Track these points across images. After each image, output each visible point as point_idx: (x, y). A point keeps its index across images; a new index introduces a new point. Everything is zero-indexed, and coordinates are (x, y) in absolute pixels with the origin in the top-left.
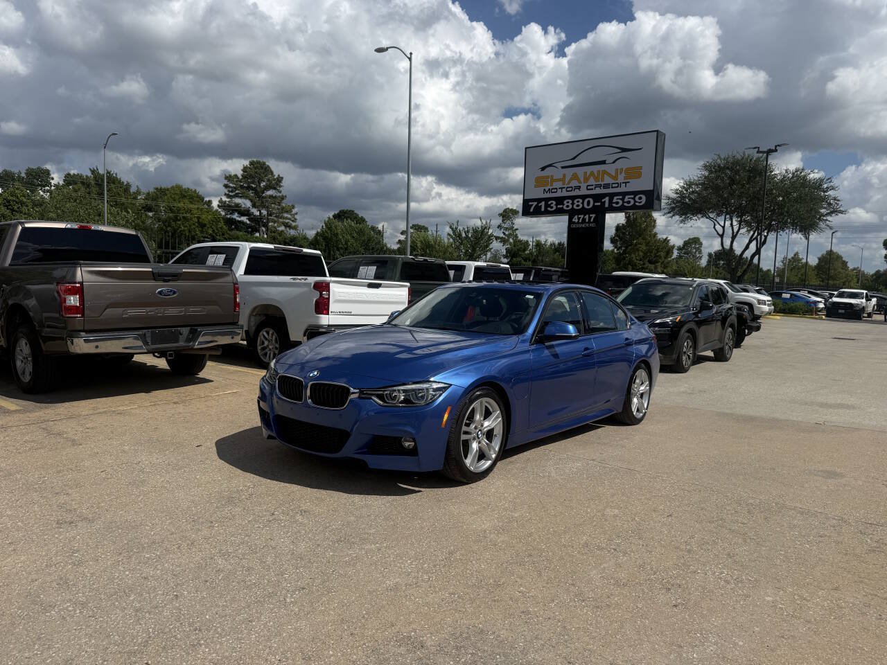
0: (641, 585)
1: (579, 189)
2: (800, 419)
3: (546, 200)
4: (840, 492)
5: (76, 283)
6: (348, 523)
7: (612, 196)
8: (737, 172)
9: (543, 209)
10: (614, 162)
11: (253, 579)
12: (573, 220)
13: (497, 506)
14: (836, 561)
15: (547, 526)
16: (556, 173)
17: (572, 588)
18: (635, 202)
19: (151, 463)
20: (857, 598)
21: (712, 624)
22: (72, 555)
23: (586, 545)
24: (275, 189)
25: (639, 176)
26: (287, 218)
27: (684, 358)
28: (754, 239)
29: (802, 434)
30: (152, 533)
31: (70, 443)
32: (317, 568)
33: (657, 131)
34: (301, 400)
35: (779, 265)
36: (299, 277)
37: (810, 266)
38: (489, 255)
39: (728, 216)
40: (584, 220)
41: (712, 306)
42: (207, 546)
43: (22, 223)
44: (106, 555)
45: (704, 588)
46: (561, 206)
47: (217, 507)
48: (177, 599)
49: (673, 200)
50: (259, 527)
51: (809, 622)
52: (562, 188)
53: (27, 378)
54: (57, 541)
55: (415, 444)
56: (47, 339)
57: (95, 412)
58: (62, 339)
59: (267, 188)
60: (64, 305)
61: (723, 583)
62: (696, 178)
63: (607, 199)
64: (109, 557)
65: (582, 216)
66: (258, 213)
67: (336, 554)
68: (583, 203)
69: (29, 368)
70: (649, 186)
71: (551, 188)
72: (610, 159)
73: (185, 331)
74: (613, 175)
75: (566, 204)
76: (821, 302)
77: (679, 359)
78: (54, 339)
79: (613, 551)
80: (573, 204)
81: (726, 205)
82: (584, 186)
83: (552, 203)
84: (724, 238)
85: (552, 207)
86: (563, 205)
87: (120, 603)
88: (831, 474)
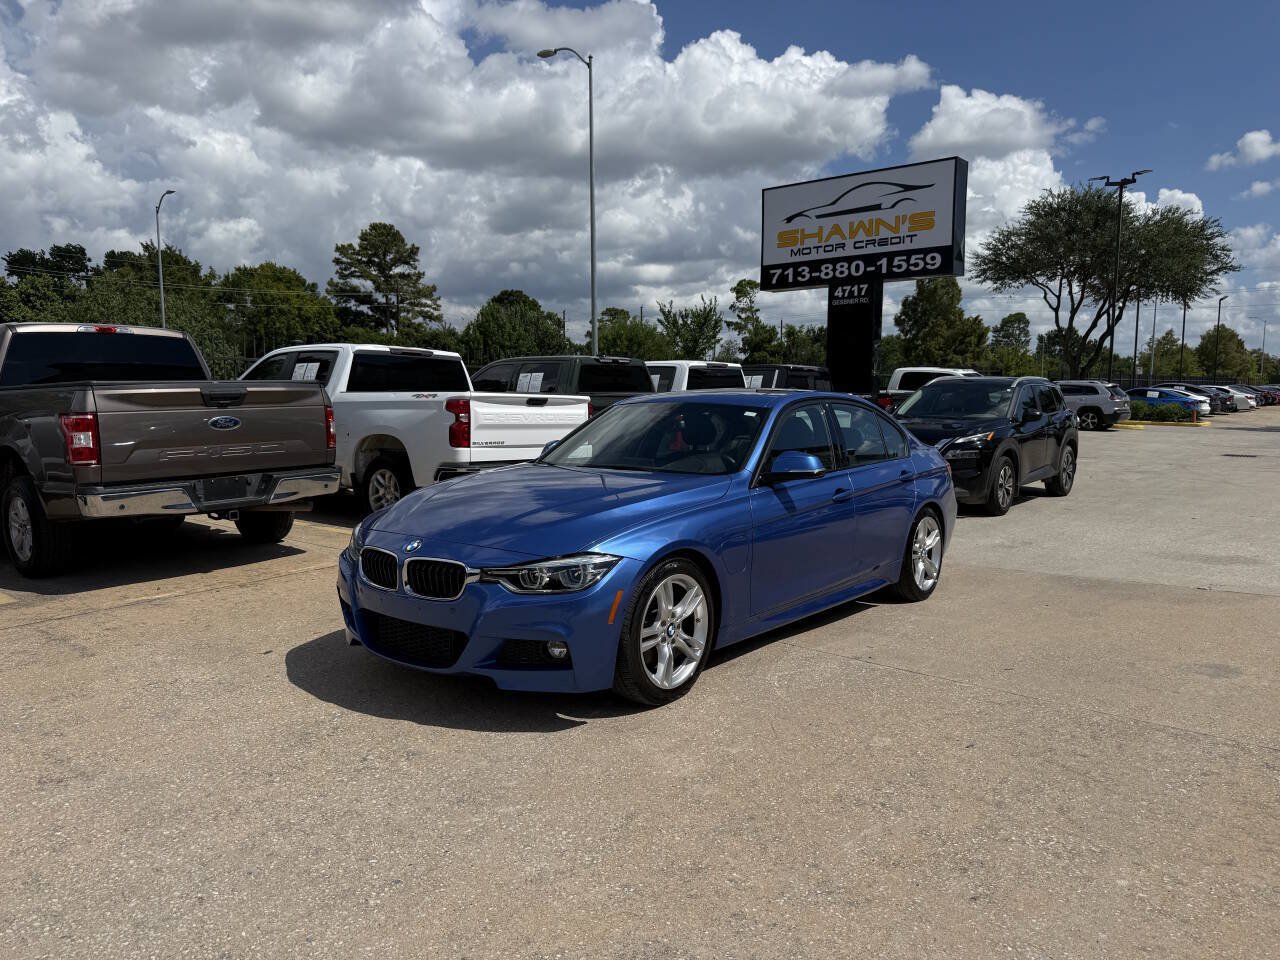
0: (921, 863)
1: (843, 248)
2: (1174, 582)
3: (796, 265)
4: (1234, 699)
5: (86, 414)
6: (477, 771)
7: (891, 256)
8: (1078, 215)
9: (791, 280)
10: (893, 206)
11: (322, 867)
12: (836, 294)
13: (707, 738)
14: (1229, 814)
15: (780, 768)
16: (808, 225)
17: (813, 872)
18: (926, 264)
19: (193, 681)
20: (1263, 878)
21: (1033, 930)
22: (52, 835)
23: (839, 798)
24: (408, 263)
25: (930, 225)
26: (426, 305)
27: (1000, 494)
28: (1104, 313)
29: (1177, 607)
30: (179, 795)
31: (77, 654)
32: (422, 847)
33: (956, 158)
34: (393, 585)
35: (1143, 348)
36: (426, 393)
37: (1189, 349)
38: (718, 348)
39: (1065, 281)
40: (851, 293)
41: (1040, 416)
42: (260, 815)
43: (12, 328)
44: (105, 834)
45: (1020, 867)
46: (817, 274)
47: (282, 750)
48: (201, 903)
49: (984, 260)
50: (342, 781)
51: (1186, 922)
52: (817, 248)
53: (26, 555)
54: (33, 811)
55: (568, 652)
56: (49, 497)
57: (121, 603)
58: (69, 496)
59: (396, 262)
60: (70, 447)
61: (1050, 857)
62: (1017, 226)
63: (884, 262)
64: (107, 837)
65: (848, 288)
66: (383, 300)
67: (454, 823)
68: (849, 268)
69: (28, 541)
70: (946, 240)
71: (801, 247)
72: (887, 202)
73: (255, 479)
74: (893, 226)
75: (825, 271)
76: (1204, 402)
77: (993, 496)
78: (58, 497)
79: (879, 806)
80: (834, 270)
81: (1062, 264)
82: (849, 243)
83: (803, 270)
84: (1060, 313)
85: (804, 276)
86: (820, 271)
87: (112, 913)
88: (1222, 671)
